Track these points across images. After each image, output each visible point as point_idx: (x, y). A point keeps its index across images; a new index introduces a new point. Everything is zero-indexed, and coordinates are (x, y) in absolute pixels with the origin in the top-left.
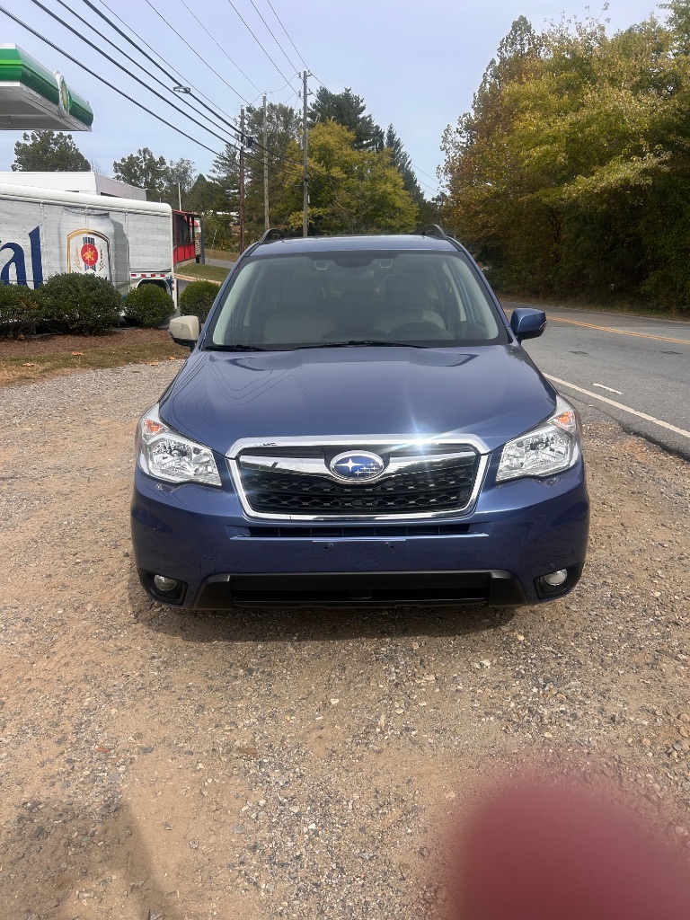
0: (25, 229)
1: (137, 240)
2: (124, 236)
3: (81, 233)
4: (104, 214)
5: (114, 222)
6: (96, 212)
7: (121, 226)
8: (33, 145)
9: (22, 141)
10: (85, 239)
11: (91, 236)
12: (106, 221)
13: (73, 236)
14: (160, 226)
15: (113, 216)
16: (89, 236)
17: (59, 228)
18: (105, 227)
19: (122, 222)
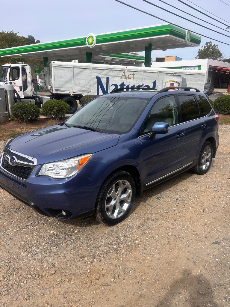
0: (152, 81)
1: (190, 83)
2: (186, 82)
3: (169, 82)
4: (179, 75)
5: (182, 78)
6: (176, 75)
7: (185, 79)
8: (204, 49)
9: (201, 49)
10: (171, 84)
11: (174, 83)
12: (180, 77)
13: (167, 83)
14: (200, 79)
15: (183, 76)
16: (172, 82)
17: (163, 80)
18: (179, 80)
19: (185, 78)
